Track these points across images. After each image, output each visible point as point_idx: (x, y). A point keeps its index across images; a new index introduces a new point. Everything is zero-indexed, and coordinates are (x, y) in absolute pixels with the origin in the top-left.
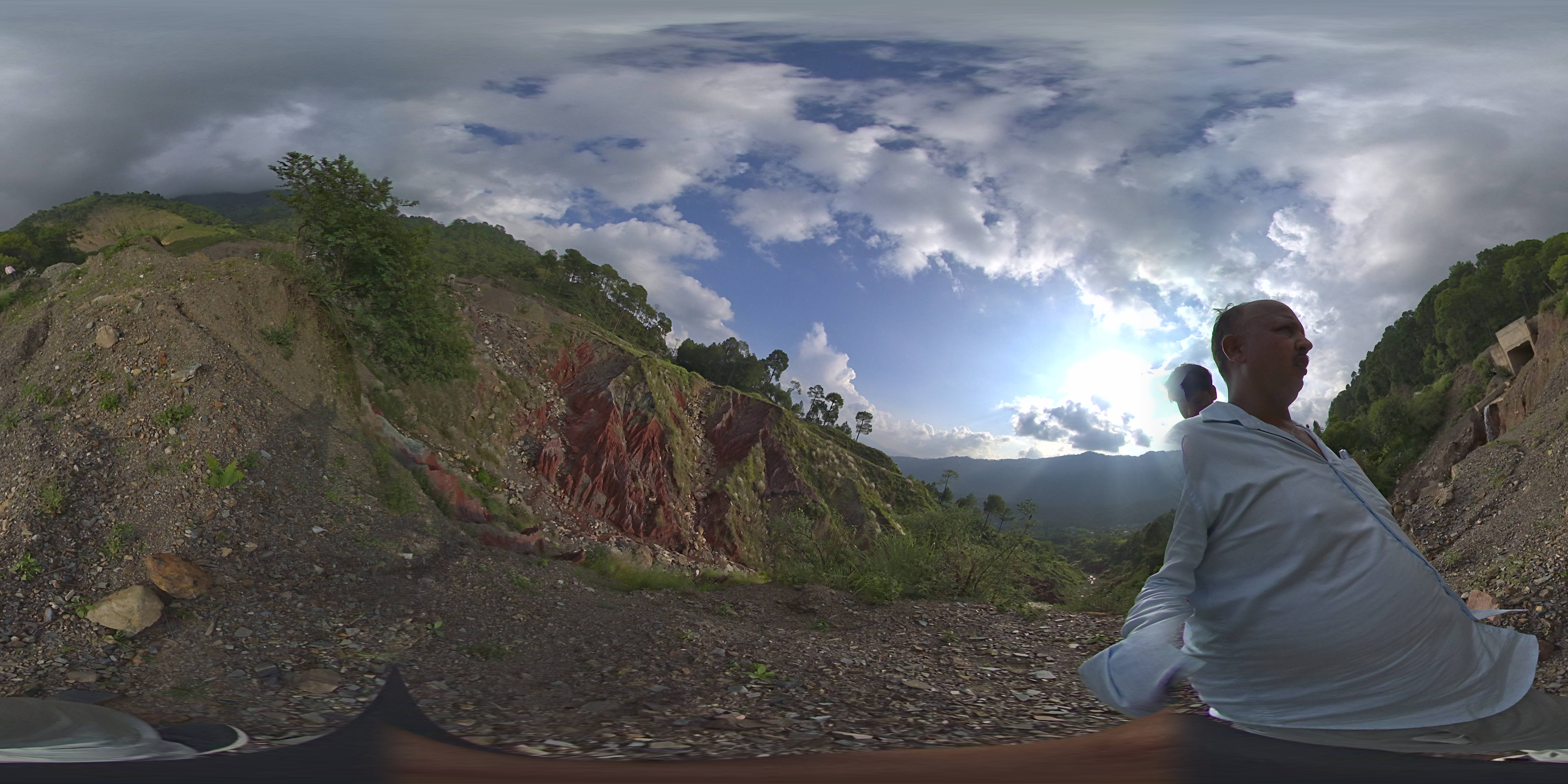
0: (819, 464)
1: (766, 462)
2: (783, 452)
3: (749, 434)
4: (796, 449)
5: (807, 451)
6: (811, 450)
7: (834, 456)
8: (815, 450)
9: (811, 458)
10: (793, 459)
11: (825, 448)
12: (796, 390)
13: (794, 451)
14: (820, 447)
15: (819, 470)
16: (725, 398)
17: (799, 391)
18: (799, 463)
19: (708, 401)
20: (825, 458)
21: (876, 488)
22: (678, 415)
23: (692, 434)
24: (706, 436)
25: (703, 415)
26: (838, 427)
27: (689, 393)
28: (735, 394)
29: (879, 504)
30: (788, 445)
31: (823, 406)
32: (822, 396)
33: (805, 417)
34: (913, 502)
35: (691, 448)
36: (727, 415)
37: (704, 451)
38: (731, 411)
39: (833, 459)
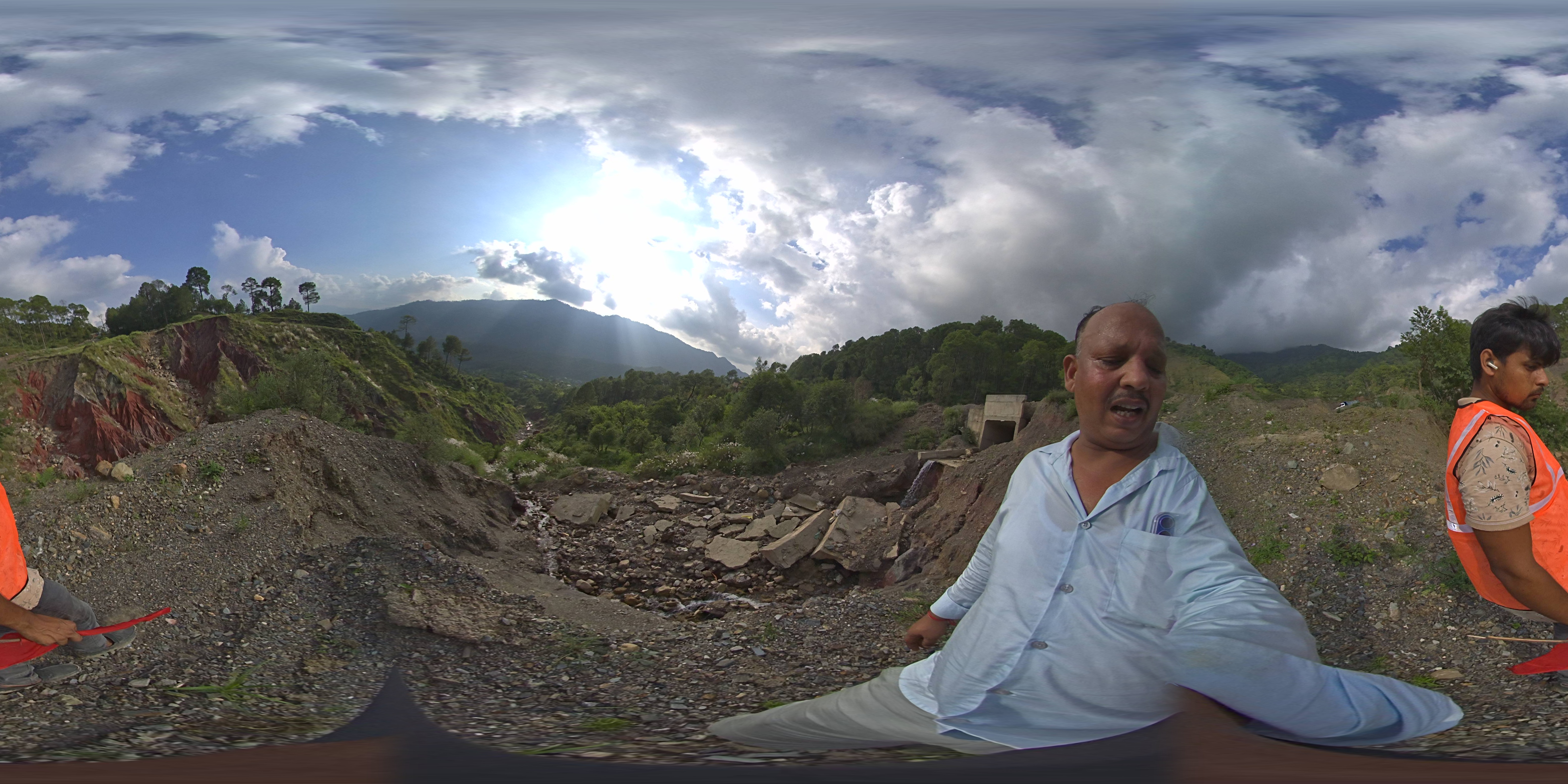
0: (282, 347)
2: (247, 351)
3: (210, 354)
4: (256, 344)
5: (268, 341)
6: (271, 338)
7: (292, 334)
10: (258, 354)
11: (281, 331)
13: (256, 347)
15: (285, 351)
16: (172, 337)
20: (286, 340)
21: (341, 349)
22: (144, 375)
23: (164, 382)
24: (177, 377)
25: (164, 361)
26: (286, 307)
27: (140, 352)
28: (179, 327)
29: (347, 363)
30: (248, 343)
31: (263, 294)
32: (258, 286)
33: (251, 312)
34: (377, 353)
35: (172, 394)
36: (183, 348)
37: (184, 390)
38: (184, 343)
39: (293, 338)
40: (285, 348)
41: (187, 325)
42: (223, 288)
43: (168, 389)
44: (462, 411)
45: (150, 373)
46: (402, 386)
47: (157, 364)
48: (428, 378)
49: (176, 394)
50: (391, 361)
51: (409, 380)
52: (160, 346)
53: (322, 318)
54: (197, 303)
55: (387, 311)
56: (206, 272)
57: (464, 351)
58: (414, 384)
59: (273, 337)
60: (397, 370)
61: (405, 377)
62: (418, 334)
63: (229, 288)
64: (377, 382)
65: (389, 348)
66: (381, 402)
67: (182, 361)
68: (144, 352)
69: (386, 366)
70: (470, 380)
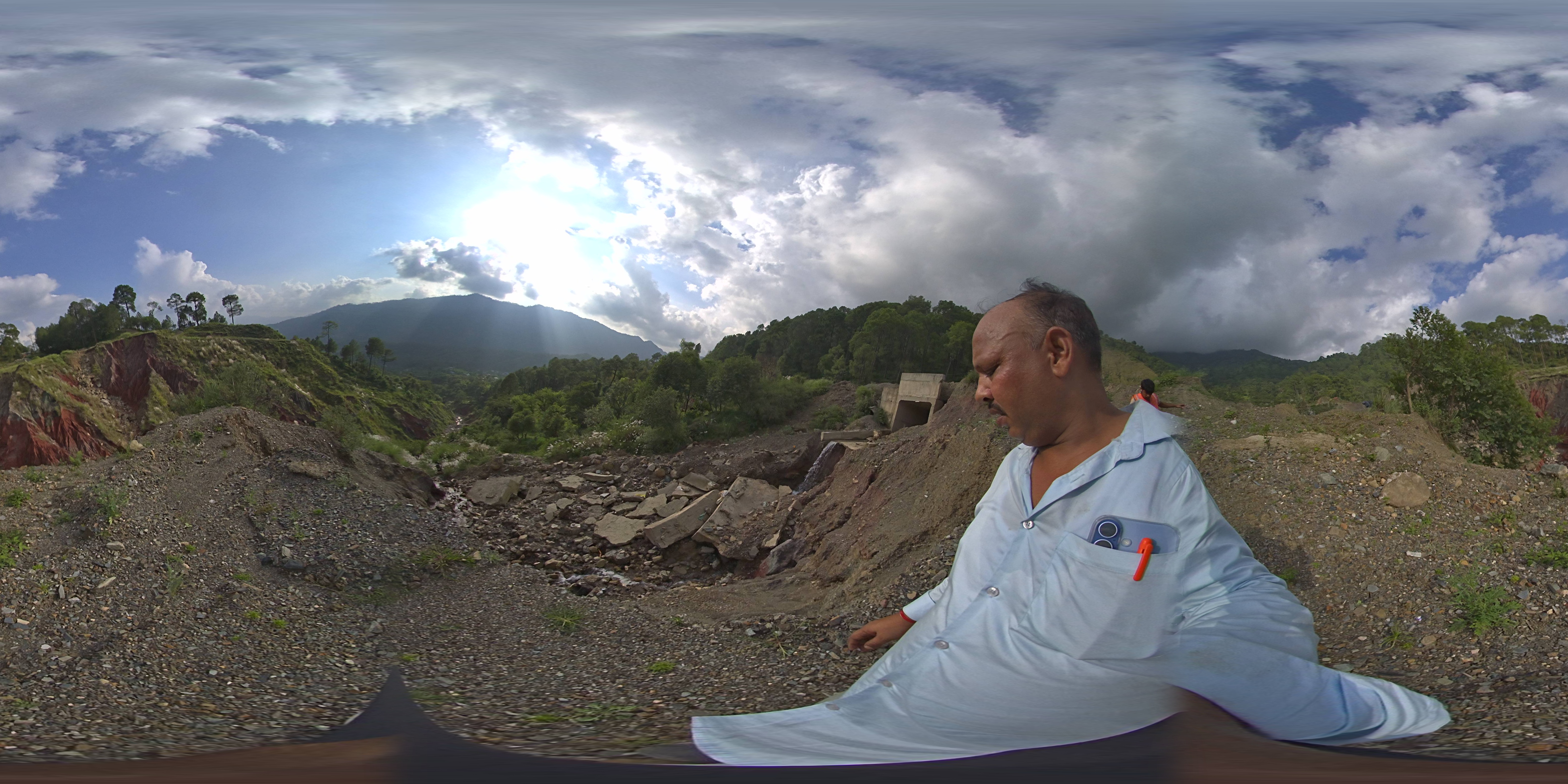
0: (210, 360)
1: (167, 383)
4: (184, 358)
5: (196, 355)
6: (198, 352)
7: (219, 347)
9: (202, 359)
10: (187, 368)
13: (184, 362)
14: (204, 346)
15: (213, 365)
16: (102, 354)
17: (160, 309)
20: (212, 352)
21: (267, 359)
22: (76, 393)
23: (97, 400)
24: (109, 395)
25: (95, 379)
26: (211, 321)
27: (71, 371)
28: (108, 346)
29: (274, 372)
30: (177, 358)
31: (188, 309)
32: (183, 302)
33: (177, 327)
34: (303, 360)
35: (105, 411)
36: (113, 366)
37: (116, 407)
38: (114, 361)
39: (219, 351)
40: (212, 361)
41: (116, 343)
42: (149, 304)
43: (101, 407)
44: (389, 411)
45: (82, 391)
46: (328, 391)
47: (89, 382)
48: (353, 381)
49: (108, 412)
50: (317, 367)
51: (335, 384)
52: (91, 365)
53: (247, 330)
54: (124, 320)
55: (309, 318)
56: (132, 289)
57: (387, 352)
58: (340, 388)
59: (201, 351)
60: (323, 376)
61: (330, 382)
62: (340, 339)
63: (154, 304)
64: (305, 388)
65: (314, 355)
66: (310, 408)
67: (113, 379)
68: (75, 370)
69: (313, 372)
70: (396, 380)
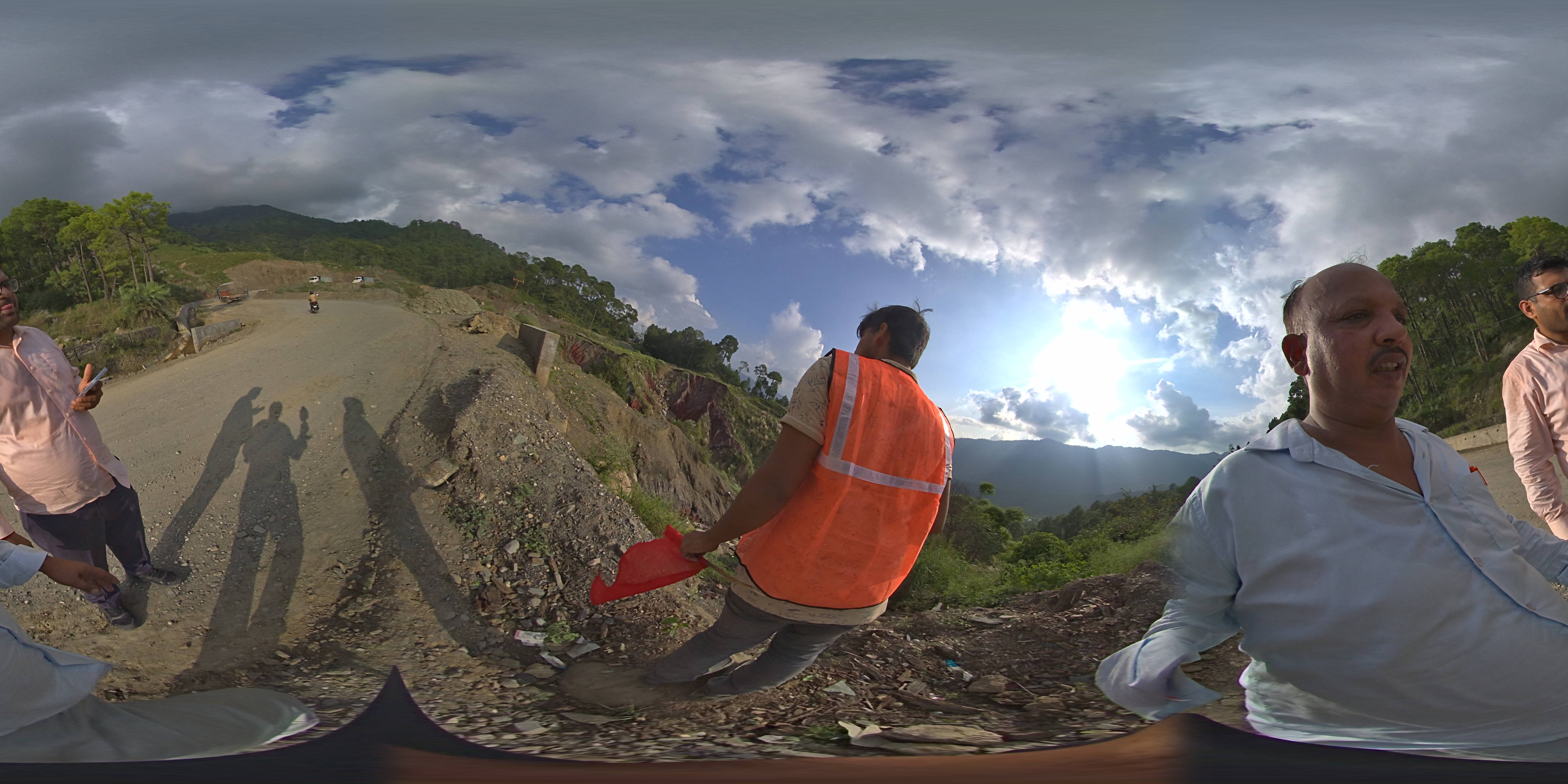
0: (752, 428)
1: (712, 426)
2: (726, 419)
3: (700, 407)
4: (735, 417)
5: (744, 419)
6: (748, 418)
7: (765, 423)
8: (750, 418)
9: (747, 424)
10: (732, 424)
11: (759, 417)
12: (745, 369)
13: (734, 419)
14: (756, 416)
15: (752, 433)
16: (684, 379)
17: (748, 369)
18: (737, 427)
19: (671, 382)
20: (758, 424)
22: (650, 395)
23: (660, 408)
25: (668, 393)
26: (775, 399)
27: (656, 377)
28: (692, 375)
30: (730, 414)
31: (765, 382)
32: (766, 374)
33: (749, 391)
36: (685, 393)
38: (688, 389)
40: (753, 430)
41: (698, 377)
42: (741, 362)
45: (654, 396)
47: (662, 392)
54: (716, 363)
56: (737, 344)
63: (745, 364)
67: (679, 401)
68: (659, 378)
